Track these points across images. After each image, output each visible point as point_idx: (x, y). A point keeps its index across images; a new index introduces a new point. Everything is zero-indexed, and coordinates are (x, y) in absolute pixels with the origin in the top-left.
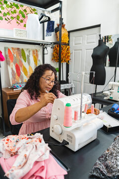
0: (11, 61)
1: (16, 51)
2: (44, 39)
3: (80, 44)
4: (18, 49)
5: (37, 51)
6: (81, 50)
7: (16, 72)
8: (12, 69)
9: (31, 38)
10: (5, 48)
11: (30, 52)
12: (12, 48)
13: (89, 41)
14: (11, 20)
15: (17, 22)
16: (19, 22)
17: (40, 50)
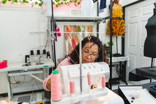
0: (68, 36)
1: (73, 28)
2: (98, 16)
3: (136, 17)
4: (75, 26)
5: (91, 27)
6: (137, 22)
7: (72, 45)
8: (69, 43)
9: (84, 16)
10: (64, 26)
11: (85, 28)
12: (70, 26)
13: (145, 13)
14: (69, 3)
15: (75, 5)
16: (76, 4)
17: (94, 26)
